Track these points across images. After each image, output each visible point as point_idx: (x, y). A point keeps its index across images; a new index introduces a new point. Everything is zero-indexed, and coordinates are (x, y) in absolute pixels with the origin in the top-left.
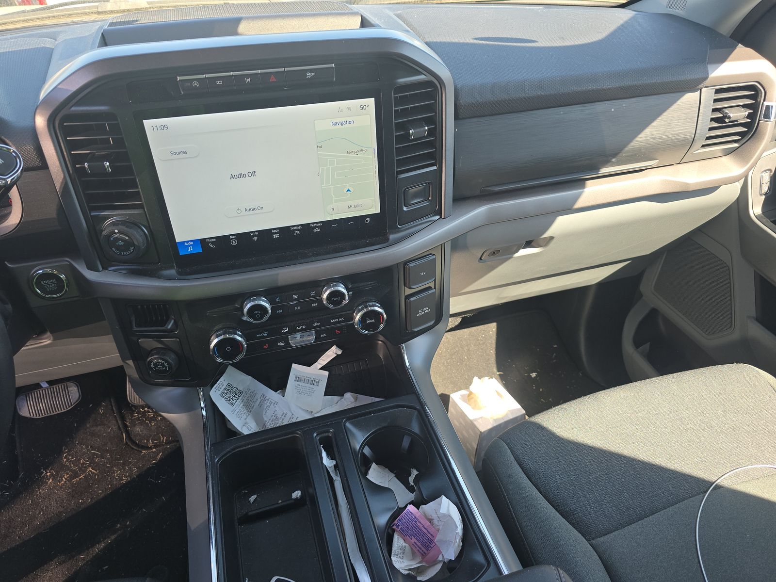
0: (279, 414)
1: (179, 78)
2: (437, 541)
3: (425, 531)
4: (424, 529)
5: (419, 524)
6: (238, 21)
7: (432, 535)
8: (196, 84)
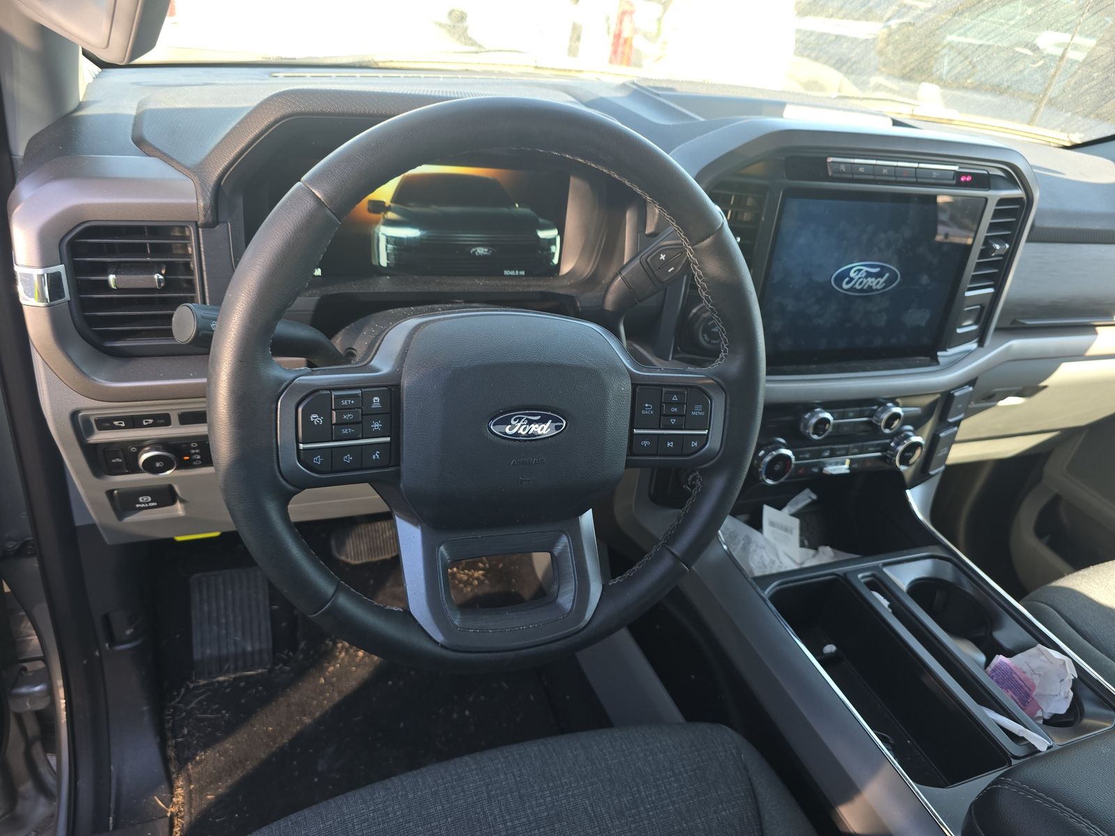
0: (767, 560)
1: (830, 160)
2: (1035, 695)
3: (1022, 683)
4: (1020, 682)
5: (1014, 676)
6: (782, 105)
7: (1029, 688)
8: (843, 168)
